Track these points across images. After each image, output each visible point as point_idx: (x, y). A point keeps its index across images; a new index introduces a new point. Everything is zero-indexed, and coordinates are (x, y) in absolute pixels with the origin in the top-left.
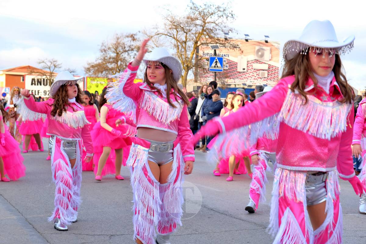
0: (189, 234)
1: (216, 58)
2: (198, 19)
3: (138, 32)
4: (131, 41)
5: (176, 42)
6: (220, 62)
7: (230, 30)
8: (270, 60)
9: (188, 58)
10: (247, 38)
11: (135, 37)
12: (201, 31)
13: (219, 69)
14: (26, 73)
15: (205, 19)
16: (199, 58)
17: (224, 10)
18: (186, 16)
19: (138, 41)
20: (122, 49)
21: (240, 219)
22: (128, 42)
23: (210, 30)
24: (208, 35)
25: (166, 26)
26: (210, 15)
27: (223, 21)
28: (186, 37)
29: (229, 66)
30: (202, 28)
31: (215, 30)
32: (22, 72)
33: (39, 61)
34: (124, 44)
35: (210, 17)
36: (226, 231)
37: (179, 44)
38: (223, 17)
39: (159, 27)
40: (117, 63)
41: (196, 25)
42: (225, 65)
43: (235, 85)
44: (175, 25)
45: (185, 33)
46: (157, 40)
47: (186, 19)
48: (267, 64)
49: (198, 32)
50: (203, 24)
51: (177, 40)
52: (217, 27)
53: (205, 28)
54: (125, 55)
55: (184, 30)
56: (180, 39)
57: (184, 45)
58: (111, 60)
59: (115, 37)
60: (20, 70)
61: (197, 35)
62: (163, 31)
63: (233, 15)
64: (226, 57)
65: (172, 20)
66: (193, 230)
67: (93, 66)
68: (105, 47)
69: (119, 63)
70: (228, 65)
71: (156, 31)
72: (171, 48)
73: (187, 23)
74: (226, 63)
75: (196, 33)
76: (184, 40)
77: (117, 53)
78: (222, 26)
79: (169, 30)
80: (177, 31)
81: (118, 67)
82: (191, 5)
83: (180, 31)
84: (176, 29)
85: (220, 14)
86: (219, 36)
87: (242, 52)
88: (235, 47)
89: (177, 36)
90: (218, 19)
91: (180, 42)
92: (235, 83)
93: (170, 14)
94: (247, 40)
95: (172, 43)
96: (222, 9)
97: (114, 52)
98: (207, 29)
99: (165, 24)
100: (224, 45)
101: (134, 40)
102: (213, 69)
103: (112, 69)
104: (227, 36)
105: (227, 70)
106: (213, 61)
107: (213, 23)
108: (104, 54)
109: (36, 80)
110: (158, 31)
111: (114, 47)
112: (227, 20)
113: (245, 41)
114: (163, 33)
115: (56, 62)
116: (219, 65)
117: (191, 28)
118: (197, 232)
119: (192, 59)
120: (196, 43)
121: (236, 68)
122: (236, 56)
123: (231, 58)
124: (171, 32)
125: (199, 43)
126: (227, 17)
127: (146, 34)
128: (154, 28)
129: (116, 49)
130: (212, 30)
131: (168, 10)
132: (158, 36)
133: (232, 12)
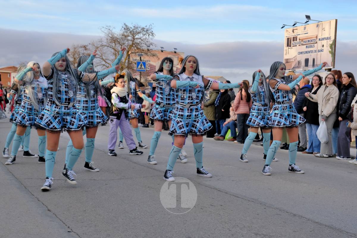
0: (119, 179)
1: (141, 63)
2: (129, 36)
3: (89, 44)
4: (84, 51)
5: (114, 52)
6: (144, 65)
7: (151, 44)
8: (178, 64)
9: (122, 62)
10: (163, 49)
11: (87, 47)
12: (131, 44)
13: (143, 70)
14: (12, 72)
15: (134, 36)
16: (130, 62)
17: (147, 30)
18: (121, 34)
19: (89, 50)
20: (78, 55)
21: (154, 169)
22: (82, 50)
23: (137, 44)
24: (136, 47)
25: (108, 41)
26: (138, 34)
27: (146, 38)
29: (150, 68)
30: (132, 42)
31: (141, 44)
32: (9, 70)
34: (79, 52)
35: (137, 35)
36: (144, 177)
37: (116, 53)
38: (146, 35)
39: (103, 41)
41: (128, 40)
44: (113, 40)
45: (121, 46)
46: (102, 49)
48: (176, 67)
49: (129, 45)
50: (133, 39)
51: (115, 50)
52: (142, 42)
53: (134, 43)
55: (120, 43)
56: (117, 49)
59: (73, 47)
60: (8, 69)
61: (129, 47)
62: (106, 44)
63: (153, 34)
64: (148, 62)
65: (112, 36)
66: (122, 176)
71: (101, 44)
72: (111, 55)
73: (122, 38)
74: (148, 66)
75: (128, 46)
77: (75, 58)
78: (145, 41)
79: (110, 43)
80: (115, 44)
82: (124, 26)
83: (117, 44)
84: (114, 43)
85: (144, 33)
86: (143, 48)
87: (159, 59)
88: (154, 56)
89: (115, 47)
90: (143, 36)
91: (117, 52)
93: (111, 32)
94: (162, 51)
95: (111, 52)
96: (145, 30)
97: (72, 57)
98: (136, 43)
99: (107, 39)
100: (146, 54)
101: (86, 49)
102: (139, 70)
104: (149, 48)
105: (149, 71)
106: (139, 65)
107: (139, 39)
110: (102, 44)
111: (73, 54)
112: (149, 37)
113: (161, 51)
116: (143, 67)
117: (125, 42)
118: (125, 178)
119: (125, 63)
120: (128, 52)
121: (155, 69)
122: (155, 62)
123: (152, 63)
124: (111, 45)
125: (130, 52)
126: (149, 36)
127: (94, 46)
128: (99, 42)
129: (74, 56)
130: (138, 44)
131: (109, 29)
132: (102, 47)
133: (152, 31)
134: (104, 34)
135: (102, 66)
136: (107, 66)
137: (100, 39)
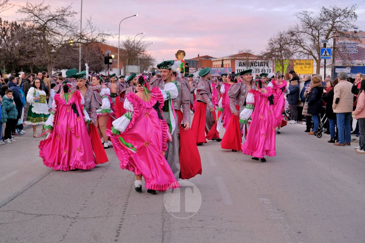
1: (326, 50)
6: (328, 52)
12: (331, 28)
15: (334, 19)
17: (348, 13)
18: (319, 18)
24: (337, 30)
25: (304, 27)
26: (338, 16)
27: (347, 20)
28: (319, 33)
30: (331, 26)
31: (341, 27)
33: (239, 51)
34: (286, 38)
35: (338, 18)
38: (348, 17)
39: (299, 27)
40: (281, 52)
42: (355, 50)
43: (363, 64)
44: (310, 26)
45: (318, 31)
47: (319, 21)
49: (329, 29)
50: (333, 23)
52: (343, 25)
54: (287, 46)
56: (314, 34)
57: (317, 39)
58: (277, 50)
59: (279, 34)
61: (328, 31)
63: (356, 16)
64: (356, 45)
65: (308, 22)
67: (265, 55)
68: (272, 41)
69: (283, 52)
70: (357, 50)
76: (318, 35)
77: (281, 45)
80: (313, 30)
81: (281, 54)
84: (311, 28)
85: (346, 15)
90: (344, 19)
92: (363, 63)
96: (347, 12)
98: (335, 27)
99: (303, 25)
100: (348, 36)
102: (323, 57)
103: (278, 56)
104: (356, 30)
107: (339, 22)
108: (271, 46)
109: (242, 63)
110: (298, 30)
114: (303, 31)
115: (250, 52)
120: (327, 36)
121: (363, 52)
131: (306, 15)
132: (299, 33)
133: (355, 13)
134: (300, 20)
135: (299, 53)
136: (305, 52)
137: (297, 26)
